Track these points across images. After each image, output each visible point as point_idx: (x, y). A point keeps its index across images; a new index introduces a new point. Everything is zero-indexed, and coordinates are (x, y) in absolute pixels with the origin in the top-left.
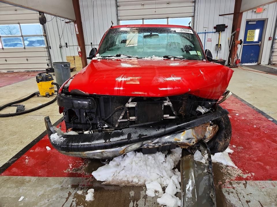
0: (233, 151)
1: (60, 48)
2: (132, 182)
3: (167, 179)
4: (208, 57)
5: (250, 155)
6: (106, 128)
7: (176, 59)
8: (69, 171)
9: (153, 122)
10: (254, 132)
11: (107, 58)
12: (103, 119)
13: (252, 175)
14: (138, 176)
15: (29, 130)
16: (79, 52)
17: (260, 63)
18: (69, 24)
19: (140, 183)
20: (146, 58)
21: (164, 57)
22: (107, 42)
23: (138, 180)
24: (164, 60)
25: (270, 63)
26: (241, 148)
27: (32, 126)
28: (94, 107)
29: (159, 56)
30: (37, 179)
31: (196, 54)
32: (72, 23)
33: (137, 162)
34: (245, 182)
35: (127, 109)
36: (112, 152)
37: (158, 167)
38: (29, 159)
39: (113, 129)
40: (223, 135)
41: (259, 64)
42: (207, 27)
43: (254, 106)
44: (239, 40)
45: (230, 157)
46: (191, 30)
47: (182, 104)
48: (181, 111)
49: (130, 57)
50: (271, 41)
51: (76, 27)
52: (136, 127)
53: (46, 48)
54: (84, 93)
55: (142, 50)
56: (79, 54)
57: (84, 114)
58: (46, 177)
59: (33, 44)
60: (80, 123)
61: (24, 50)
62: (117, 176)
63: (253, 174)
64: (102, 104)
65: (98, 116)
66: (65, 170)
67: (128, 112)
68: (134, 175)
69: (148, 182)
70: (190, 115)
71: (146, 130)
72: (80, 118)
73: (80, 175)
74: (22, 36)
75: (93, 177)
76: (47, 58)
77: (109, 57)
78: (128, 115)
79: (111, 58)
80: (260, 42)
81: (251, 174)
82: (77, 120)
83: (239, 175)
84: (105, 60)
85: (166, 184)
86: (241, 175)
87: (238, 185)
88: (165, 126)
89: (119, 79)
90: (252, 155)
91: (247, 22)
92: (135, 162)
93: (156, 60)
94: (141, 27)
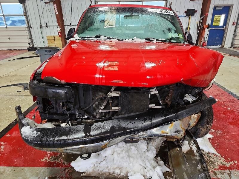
0: (213, 136)
1: (40, 27)
2: (114, 173)
3: (151, 171)
4: (188, 39)
5: (229, 141)
6: (85, 119)
7: (158, 41)
8: (46, 160)
9: (137, 113)
10: (229, 115)
11: (86, 38)
12: (82, 109)
13: (235, 164)
14: (120, 167)
15: (7, 111)
16: (59, 32)
17: (224, 46)
18: (48, 5)
19: (122, 174)
20: (127, 40)
21: (146, 39)
22: (86, 22)
23: (119, 171)
24: (145, 42)
25: (232, 46)
26: (219, 132)
27: (10, 107)
28: (71, 97)
29: (141, 39)
30: (12, 169)
31: (178, 37)
32: (52, 4)
33: (119, 152)
34: (229, 172)
35: (110, 99)
36: (93, 147)
37: (141, 157)
38: (5, 145)
39: (94, 120)
40: (205, 122)
41: (222, 47)
42: (179, 11)
43: (225, 87)
44: (207, 24)
45: (210, 142)
46: (172, 12)
47: (168, 92)
48: (168, 100)
49: (110, 39)
50: (235, 26)
51: (56, 7)
52: (119, 118)
53: (27, 27)
54: (59, 81)
55: (121, 31)
56: (59, 34)
57: (61, 104)
58: (22, 167)
59: (15, 24)
60: (57, 114)
61: (6, 30)
62: (97, 166)
63: (236, 162)
64: (81, 92)
65: (76, 106)
66: (42, 159)
67: (110, 102)
68: (115, 166)
69: (131, 174)
70: (176, 104)
71: (131, 122)
72: (56, 108)
73: (58, 165)
74: (3, 15)
75: (72, 167)
76: (29, 37)
77: (87, 38)
78: (110, 105)
79: (90, 39)
80: (225, 27)
81: (234, 162)
82: (52, 109)
83: (222, 164)
84: (84, 41)
85: (149, 176)
86: (224, 163)
87: (222, 176)
88: (152, 118)
89: (101, 65)
90: (231, 140)
91: (215, 7)
92: (117, 153)
93: (138, 42)
94: (121, 7)
